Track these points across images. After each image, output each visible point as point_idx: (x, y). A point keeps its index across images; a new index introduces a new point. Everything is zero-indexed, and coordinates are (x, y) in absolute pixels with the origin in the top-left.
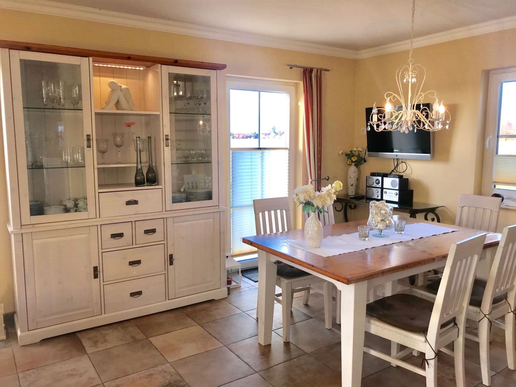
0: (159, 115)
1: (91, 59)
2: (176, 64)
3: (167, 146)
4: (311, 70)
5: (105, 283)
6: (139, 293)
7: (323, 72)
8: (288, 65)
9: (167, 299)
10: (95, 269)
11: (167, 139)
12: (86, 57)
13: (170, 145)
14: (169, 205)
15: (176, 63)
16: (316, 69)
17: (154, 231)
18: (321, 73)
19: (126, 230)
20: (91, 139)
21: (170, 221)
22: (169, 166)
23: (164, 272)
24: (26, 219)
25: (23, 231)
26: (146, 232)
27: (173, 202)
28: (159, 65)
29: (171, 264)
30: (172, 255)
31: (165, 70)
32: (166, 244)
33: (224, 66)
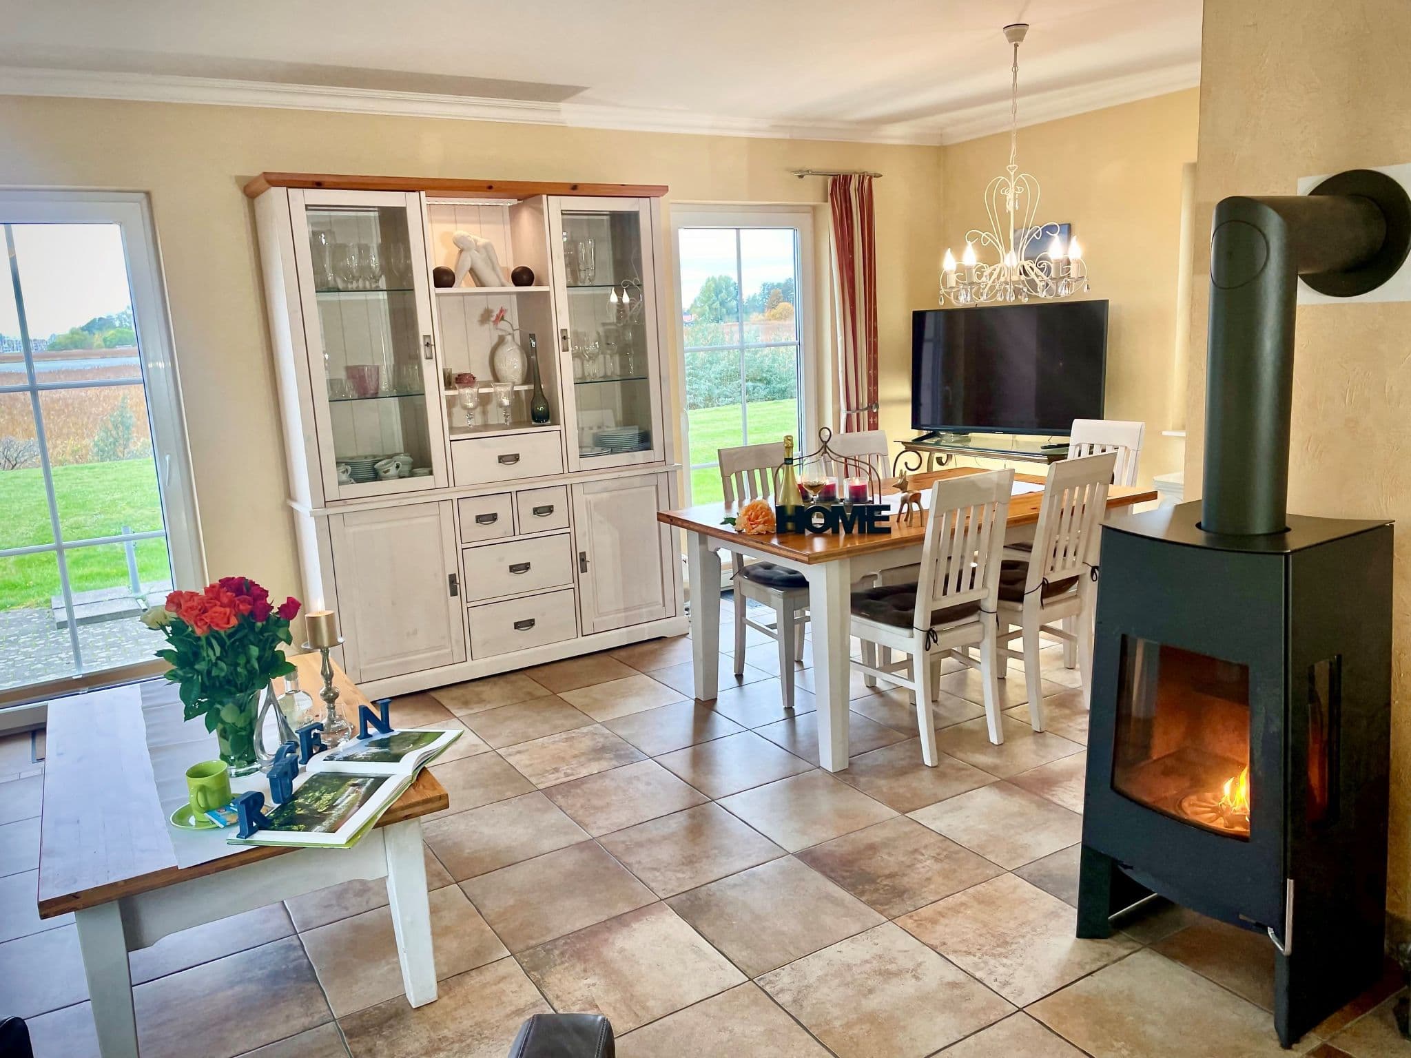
0: (548, 292)
1: (423, 193)
2: (575, 192)
3: (565, 350)
4: (846, 179)
5: (469, 605)
6: (531, 623)
7: (874, 180)
8: (795, 172)
9: (580, 634)
10: (453, 579)
11: (564, 338)
12: (414, 191)
13: (570, 349)
14: (575, 463)
15: (574, 190)
16: (857, 176)
17: (550, 509)
18: (870, 180)
19: (501, 507)
20: (433, 343)
21: (577, 491)
22: (570, 387)
23: (572, 586)
24: (333, 491)
25: (330, 511)
26: (536, 511)
27: (582, 456)
28: (544, 197)
29: (584, 570)
30: (584, 553)
31: (555, 206)
32: (572, 534)
33: (664, 189)
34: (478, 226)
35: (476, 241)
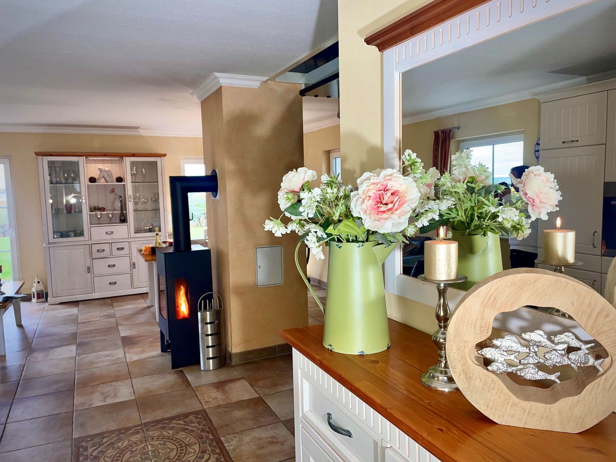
0: (126, 184)
1: (84, 157)
3: (130, 201)
5: (94, 276)
6: (115, 283)
9: (132, 288)
10: (89, 268)
11: (130, 198)
12: (81, 156)
13: (132, 201)
14: (133, 234)
15: (134, 155)
17: (123, 249)
19: (106, 247)
20: (85, 199)
21: (133, 243)
22: (132, 212)
23: (130, 272)
24: (51, 240)
25: (49, 246)
26: (118, 249)
27: (135, 233)
28: (124, 157)
29: (135, 268)
30: (135, 263)
31: (128, 160)
32: (131, 257)
33: (165, 155)
34: (111, 164)
35: (105, 169)
